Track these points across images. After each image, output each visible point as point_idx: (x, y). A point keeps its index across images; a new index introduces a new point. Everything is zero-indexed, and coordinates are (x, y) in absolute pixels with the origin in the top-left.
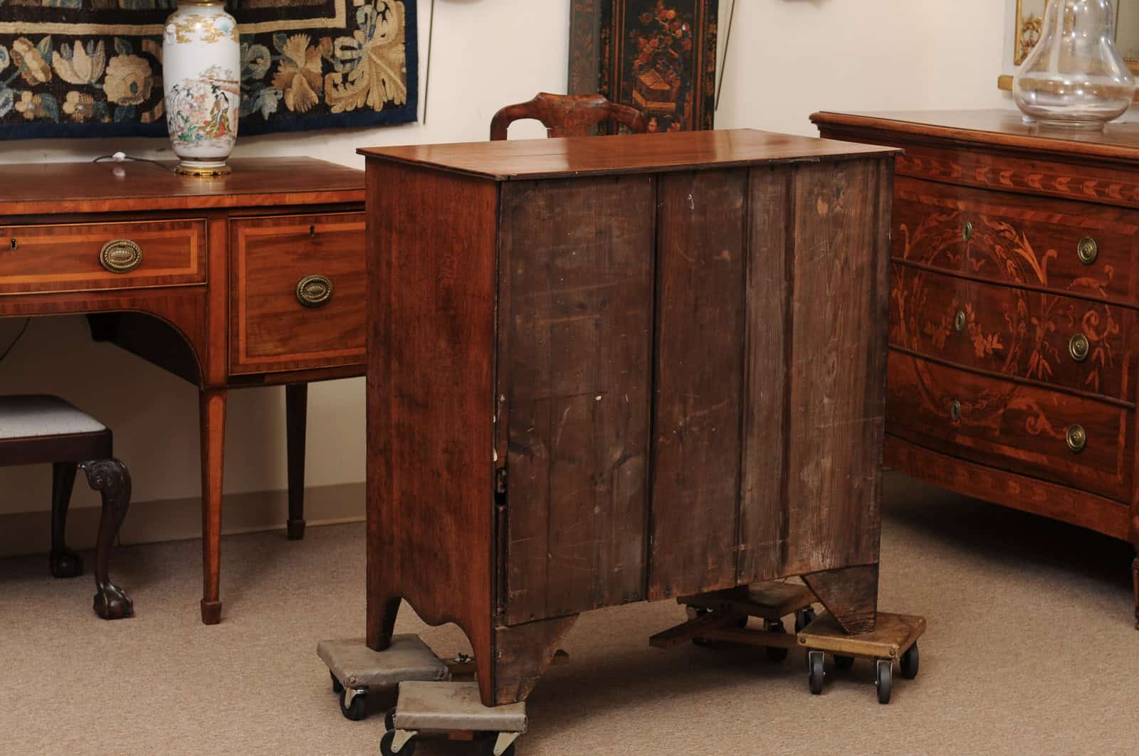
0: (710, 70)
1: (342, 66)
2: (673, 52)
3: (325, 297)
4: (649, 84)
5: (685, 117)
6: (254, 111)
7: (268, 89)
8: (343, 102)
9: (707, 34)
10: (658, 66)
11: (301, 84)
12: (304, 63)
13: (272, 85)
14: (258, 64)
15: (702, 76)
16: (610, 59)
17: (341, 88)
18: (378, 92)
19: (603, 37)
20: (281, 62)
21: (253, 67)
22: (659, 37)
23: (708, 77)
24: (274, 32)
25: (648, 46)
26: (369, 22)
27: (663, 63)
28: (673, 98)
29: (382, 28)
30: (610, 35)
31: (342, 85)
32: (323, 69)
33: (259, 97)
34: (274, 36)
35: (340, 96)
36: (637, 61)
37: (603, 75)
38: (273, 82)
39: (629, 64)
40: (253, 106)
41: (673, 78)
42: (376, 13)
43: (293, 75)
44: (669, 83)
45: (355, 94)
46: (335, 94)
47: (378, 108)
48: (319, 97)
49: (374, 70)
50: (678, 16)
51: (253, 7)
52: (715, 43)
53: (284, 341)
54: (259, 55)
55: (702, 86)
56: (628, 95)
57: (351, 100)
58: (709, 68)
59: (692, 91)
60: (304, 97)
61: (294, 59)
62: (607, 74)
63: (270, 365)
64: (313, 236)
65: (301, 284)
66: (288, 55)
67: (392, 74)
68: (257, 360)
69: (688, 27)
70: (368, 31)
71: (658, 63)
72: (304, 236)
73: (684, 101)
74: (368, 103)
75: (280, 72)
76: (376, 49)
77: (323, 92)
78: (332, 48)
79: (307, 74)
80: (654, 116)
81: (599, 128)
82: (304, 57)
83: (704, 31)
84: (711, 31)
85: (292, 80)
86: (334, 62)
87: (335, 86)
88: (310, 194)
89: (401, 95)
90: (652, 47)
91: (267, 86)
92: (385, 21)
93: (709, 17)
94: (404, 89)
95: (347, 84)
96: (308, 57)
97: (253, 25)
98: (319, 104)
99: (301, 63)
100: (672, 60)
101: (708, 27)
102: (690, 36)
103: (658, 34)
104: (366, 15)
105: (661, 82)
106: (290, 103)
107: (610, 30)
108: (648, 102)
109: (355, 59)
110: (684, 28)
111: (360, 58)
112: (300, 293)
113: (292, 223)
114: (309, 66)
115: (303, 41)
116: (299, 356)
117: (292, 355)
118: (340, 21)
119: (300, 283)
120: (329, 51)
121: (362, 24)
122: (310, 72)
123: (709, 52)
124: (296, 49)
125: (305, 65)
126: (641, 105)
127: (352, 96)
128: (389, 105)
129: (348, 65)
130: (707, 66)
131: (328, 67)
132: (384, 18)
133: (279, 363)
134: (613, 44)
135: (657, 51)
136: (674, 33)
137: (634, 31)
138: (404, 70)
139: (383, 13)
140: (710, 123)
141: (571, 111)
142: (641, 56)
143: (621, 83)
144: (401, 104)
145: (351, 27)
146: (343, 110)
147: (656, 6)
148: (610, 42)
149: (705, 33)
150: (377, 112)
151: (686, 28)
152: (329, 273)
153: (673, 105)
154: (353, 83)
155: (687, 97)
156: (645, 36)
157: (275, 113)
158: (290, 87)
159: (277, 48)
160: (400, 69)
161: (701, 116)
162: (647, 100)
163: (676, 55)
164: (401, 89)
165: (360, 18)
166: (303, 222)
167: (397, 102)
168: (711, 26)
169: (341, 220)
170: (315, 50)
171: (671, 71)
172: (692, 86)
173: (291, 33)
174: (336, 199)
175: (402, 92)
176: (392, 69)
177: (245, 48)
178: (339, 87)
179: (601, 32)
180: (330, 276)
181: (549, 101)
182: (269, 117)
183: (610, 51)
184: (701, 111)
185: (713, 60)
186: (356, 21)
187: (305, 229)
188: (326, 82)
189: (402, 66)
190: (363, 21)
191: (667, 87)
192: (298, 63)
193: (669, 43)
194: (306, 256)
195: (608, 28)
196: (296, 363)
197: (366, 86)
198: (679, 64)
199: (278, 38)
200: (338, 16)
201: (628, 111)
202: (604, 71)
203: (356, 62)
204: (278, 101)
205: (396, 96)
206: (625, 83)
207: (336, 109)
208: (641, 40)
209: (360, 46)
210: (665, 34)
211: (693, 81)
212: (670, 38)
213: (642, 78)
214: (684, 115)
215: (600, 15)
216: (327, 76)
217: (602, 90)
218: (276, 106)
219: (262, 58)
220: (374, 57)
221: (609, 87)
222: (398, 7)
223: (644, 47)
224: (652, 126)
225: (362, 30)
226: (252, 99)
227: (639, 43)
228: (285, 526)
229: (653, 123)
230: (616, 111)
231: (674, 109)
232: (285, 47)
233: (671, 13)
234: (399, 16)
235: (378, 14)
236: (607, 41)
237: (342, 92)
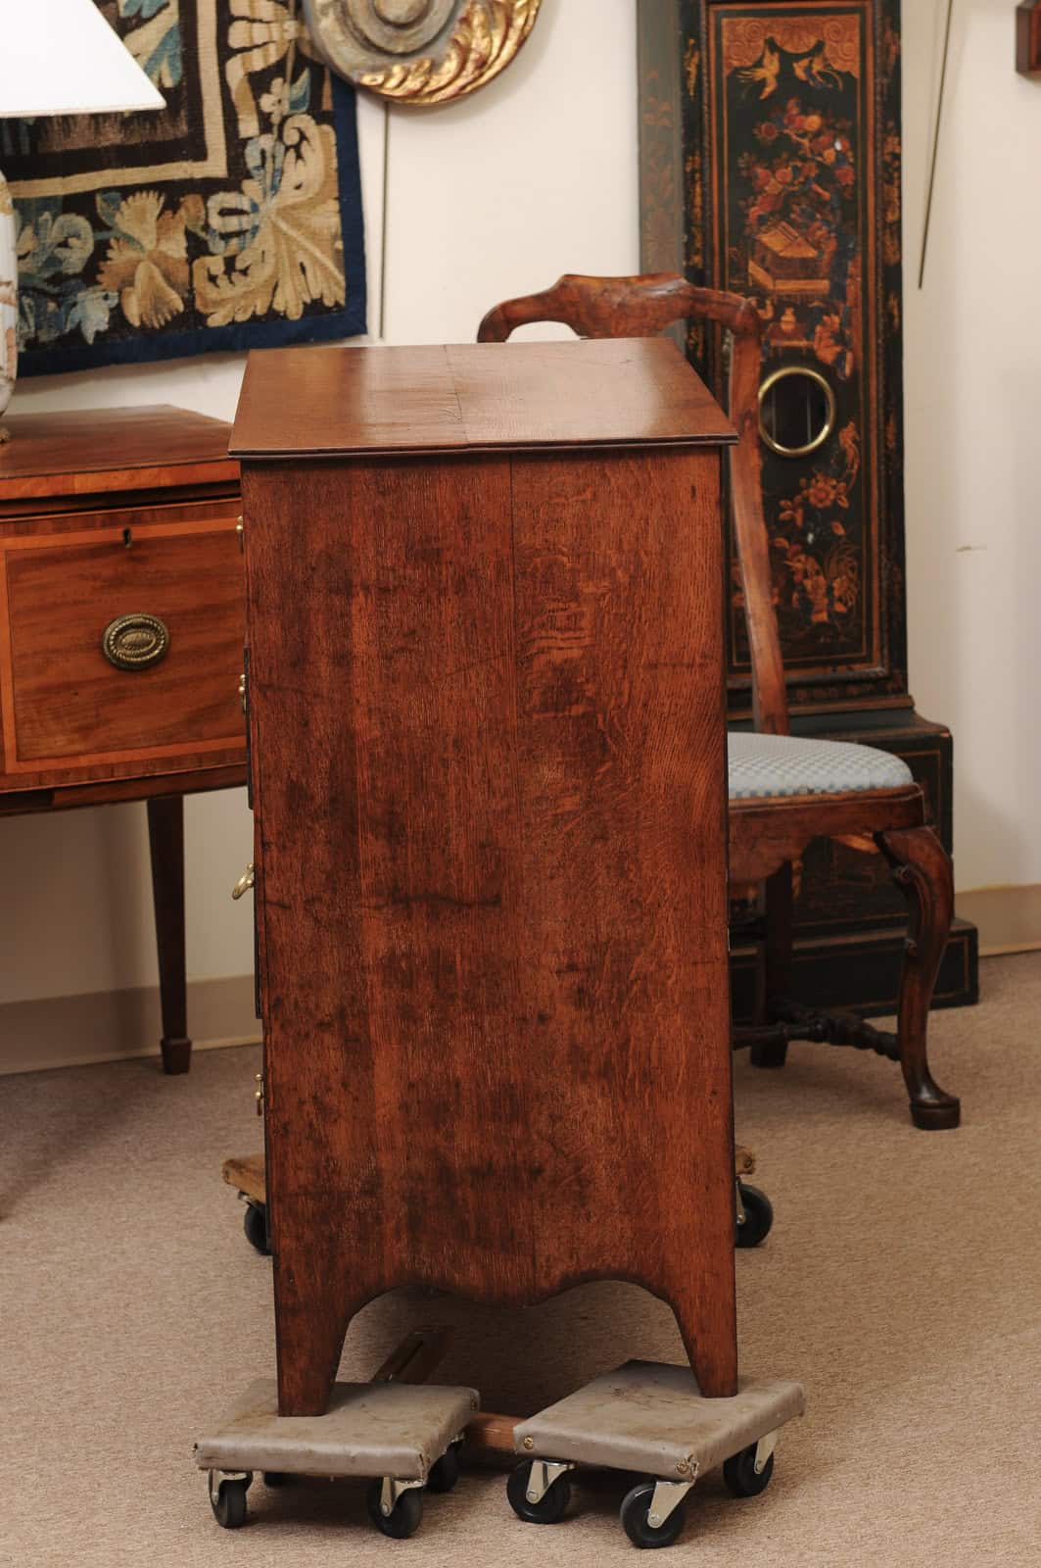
0: (891, 218)
1: (222, 243)
2: (820, 190)
3: (157, 652)
4: (777, 248)
5: (848, 304)
6: (67, 330)
7: (91, 289)
8: (229, 306)
9: (882, 155)
10: (793, 216)
11: (151, 278)
12: (155, 242)
13: (98, 283)
14: (71, 248)
15: (876, 229)
16: (703, 208)
17: (223, 281)
18: (294, 285)
19: (688, 169)
20: (113, 242)
21: (62, 253)
22: (791, 164)
23: (888, 231)
24: (98, 191)
25: (773, 181)
26: (269, 165)
27: (803, 211)
28: (824, 269)
29: (295, 172)
30: (702, 164)
31: (226, 277)
32: (188, 250)
33: (75, 304)
34: (99, 198)
35: (224, 296)
36: (753, 209)
37: (691, 237)
38: (99, 277)
39: (739, 216)
40: (67, 320)
41: (821, 236)
42: (283, 148)
43: (135, 264)
44: (817, 246)
45: (251, 292)
46: (212, 293)
47: (295, 313)
48: (183, 299)
49: (284, 247)
50: (827, 126)
51: (57, 149)
52: (899, 169)
53: (85, 731)
54: (72, 231)
55: (877, 249)
56: (740, 269)
57: (243, 303)
58: (889, 214)
59: (859, 258)
60: (157, 301)
61: (136, 236)
62: (699, 236)
63: (65, 773)
64: (128, 546)
65: (112, 631)
66: (125, 230)
67: (318, 254)
68: (37, 766)
69: (848, 145)
70: (268, 181)
71: (794, 212)
72: (113, 548)
73: (845, 275)
74: (275, 306)
75: (110, 259)
76: (285, 212)
77: (191, 291)
78: (203, 212)
79: (160, 260)
80: (789, 305)
81: (689, 332)
82: (155, 231)
83: (875, 149)
84: (889, 148)
85: (133, 275)
86: (208, 238)
87: (213, 279)
88: (116, 474)
89: (335, 289)
90: (780, 183)
91: (88, 286)
92: (300, 162)
93: (885, 125)
94: (341, 278)
95: (235, 276)
96: (162, 231)
97: (58, 180)
98: (184, 312)
99: (149, 243)
100: (819, 204)
101: (884, 141)
102: (851, 160)
103: (788, 161)
104: (263, 153)
105: (799, 245)
106: (133, 313)
107: (702, 156)
108: (778, 282)
109: (246, 231)
110: (838, 146)
111: (256, 228)
112: (109, 646)
113: (88, 525)
114: (164, 247)
115: (152, 203)
116: (113, 757)
117: (100, 756)
118: (216, 165)
119: (109, 630)
120: (198, 218)
121: (257, 168)
122: (167, 257)
123: (886, 187)
124: (139, 218)
125: (157, 245)
126: (764, 288)
127: (245, 295)
128: (315, 308)
129: (234, 242)
130: (885, 211)
131: (197, 247)
132: (299, 156)
133: (78, 771)
134: (707, 179)
135: (791, 189)
136: (821, 155)
137: (746, 154)
138: (339, 245)
139: (297, 147)
140: (896, 312)
141: (621, 305)
142: (760, 198)
143: (727, 250)
144: (337, 304)
145: (237, 175)
146: (229, 320)
147: (784, 110)
148: (701, 179)
149: (879, 152)
150: (292, 322)
151: (843, 146)
152: (163, 610)
153: (823, 285)
154: (244, 272)
155: (851, 269)
156: (766, 164)
157: (105, 332)
158: (132, 284)
159: (103, 218)
160: (333, 244)
161: (877, 300)
162: (775, 278)
163: (827, 195)
164: (335, 278)
165: (252, 158)
166: (110, 522)
167: (328, 302)
168: (890, 139)
169: (181, 517)
170: (173, 218)
171: (817, 224)
172: (859, 249)
173: (127, 191)
174: (166, 480)
175: (337, 283)
176: (318, 245)
177: (47, 220)
178: (219, 282)
179: (685, 161)
180: (162, 615)
181: (580, 289)
182: (95, 339)
183: (703, 194)
184: (876, 291)
185: (896, 200)
186: (245, 164)
187: (116, 534)
188: (195, 270)
189: (334, 238)
190: (258, 162)
191: (812, 253)
192: (145, 242)
193: (813, 175)
194: (117, 583)
195: (698, 153)
196: (110, 768)
197: (271, 277)
198: (832, 210)
199: (105, 200)
200: (210, 157)
201: (727, 300)
202: (693, 229)
203: (248, 235)
204: (111, 310)
205: (326, 292)
206: (735, 249)
207: (217, 320)
208: (759, 170)
209: (255, 208)
210: (804, 159)
211: (860, 242)
212: (814, 165)
213: (765, 239)
214: (844, 299)
215: (682, 131)
216: (196, 263)
217: (691, 263)
218: (107, 319)
219: (78, 236)
220: (284, 226)
221: (704, 259)
222: (324, 134)
223: (767, 184)
224: (787, 322)
225: (257, 178)
226: (63, 309)
227: (756, 177)
228: (157, 1050)
229: (788, 318)
230: (704, 300)
231: (826, 292)
232: (118, 217)
233: (814, 121)
234: (326, 151)
235: (287, 149)
236: (697, 176)
237: (225, 289)
